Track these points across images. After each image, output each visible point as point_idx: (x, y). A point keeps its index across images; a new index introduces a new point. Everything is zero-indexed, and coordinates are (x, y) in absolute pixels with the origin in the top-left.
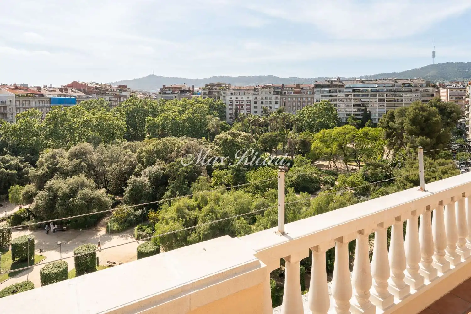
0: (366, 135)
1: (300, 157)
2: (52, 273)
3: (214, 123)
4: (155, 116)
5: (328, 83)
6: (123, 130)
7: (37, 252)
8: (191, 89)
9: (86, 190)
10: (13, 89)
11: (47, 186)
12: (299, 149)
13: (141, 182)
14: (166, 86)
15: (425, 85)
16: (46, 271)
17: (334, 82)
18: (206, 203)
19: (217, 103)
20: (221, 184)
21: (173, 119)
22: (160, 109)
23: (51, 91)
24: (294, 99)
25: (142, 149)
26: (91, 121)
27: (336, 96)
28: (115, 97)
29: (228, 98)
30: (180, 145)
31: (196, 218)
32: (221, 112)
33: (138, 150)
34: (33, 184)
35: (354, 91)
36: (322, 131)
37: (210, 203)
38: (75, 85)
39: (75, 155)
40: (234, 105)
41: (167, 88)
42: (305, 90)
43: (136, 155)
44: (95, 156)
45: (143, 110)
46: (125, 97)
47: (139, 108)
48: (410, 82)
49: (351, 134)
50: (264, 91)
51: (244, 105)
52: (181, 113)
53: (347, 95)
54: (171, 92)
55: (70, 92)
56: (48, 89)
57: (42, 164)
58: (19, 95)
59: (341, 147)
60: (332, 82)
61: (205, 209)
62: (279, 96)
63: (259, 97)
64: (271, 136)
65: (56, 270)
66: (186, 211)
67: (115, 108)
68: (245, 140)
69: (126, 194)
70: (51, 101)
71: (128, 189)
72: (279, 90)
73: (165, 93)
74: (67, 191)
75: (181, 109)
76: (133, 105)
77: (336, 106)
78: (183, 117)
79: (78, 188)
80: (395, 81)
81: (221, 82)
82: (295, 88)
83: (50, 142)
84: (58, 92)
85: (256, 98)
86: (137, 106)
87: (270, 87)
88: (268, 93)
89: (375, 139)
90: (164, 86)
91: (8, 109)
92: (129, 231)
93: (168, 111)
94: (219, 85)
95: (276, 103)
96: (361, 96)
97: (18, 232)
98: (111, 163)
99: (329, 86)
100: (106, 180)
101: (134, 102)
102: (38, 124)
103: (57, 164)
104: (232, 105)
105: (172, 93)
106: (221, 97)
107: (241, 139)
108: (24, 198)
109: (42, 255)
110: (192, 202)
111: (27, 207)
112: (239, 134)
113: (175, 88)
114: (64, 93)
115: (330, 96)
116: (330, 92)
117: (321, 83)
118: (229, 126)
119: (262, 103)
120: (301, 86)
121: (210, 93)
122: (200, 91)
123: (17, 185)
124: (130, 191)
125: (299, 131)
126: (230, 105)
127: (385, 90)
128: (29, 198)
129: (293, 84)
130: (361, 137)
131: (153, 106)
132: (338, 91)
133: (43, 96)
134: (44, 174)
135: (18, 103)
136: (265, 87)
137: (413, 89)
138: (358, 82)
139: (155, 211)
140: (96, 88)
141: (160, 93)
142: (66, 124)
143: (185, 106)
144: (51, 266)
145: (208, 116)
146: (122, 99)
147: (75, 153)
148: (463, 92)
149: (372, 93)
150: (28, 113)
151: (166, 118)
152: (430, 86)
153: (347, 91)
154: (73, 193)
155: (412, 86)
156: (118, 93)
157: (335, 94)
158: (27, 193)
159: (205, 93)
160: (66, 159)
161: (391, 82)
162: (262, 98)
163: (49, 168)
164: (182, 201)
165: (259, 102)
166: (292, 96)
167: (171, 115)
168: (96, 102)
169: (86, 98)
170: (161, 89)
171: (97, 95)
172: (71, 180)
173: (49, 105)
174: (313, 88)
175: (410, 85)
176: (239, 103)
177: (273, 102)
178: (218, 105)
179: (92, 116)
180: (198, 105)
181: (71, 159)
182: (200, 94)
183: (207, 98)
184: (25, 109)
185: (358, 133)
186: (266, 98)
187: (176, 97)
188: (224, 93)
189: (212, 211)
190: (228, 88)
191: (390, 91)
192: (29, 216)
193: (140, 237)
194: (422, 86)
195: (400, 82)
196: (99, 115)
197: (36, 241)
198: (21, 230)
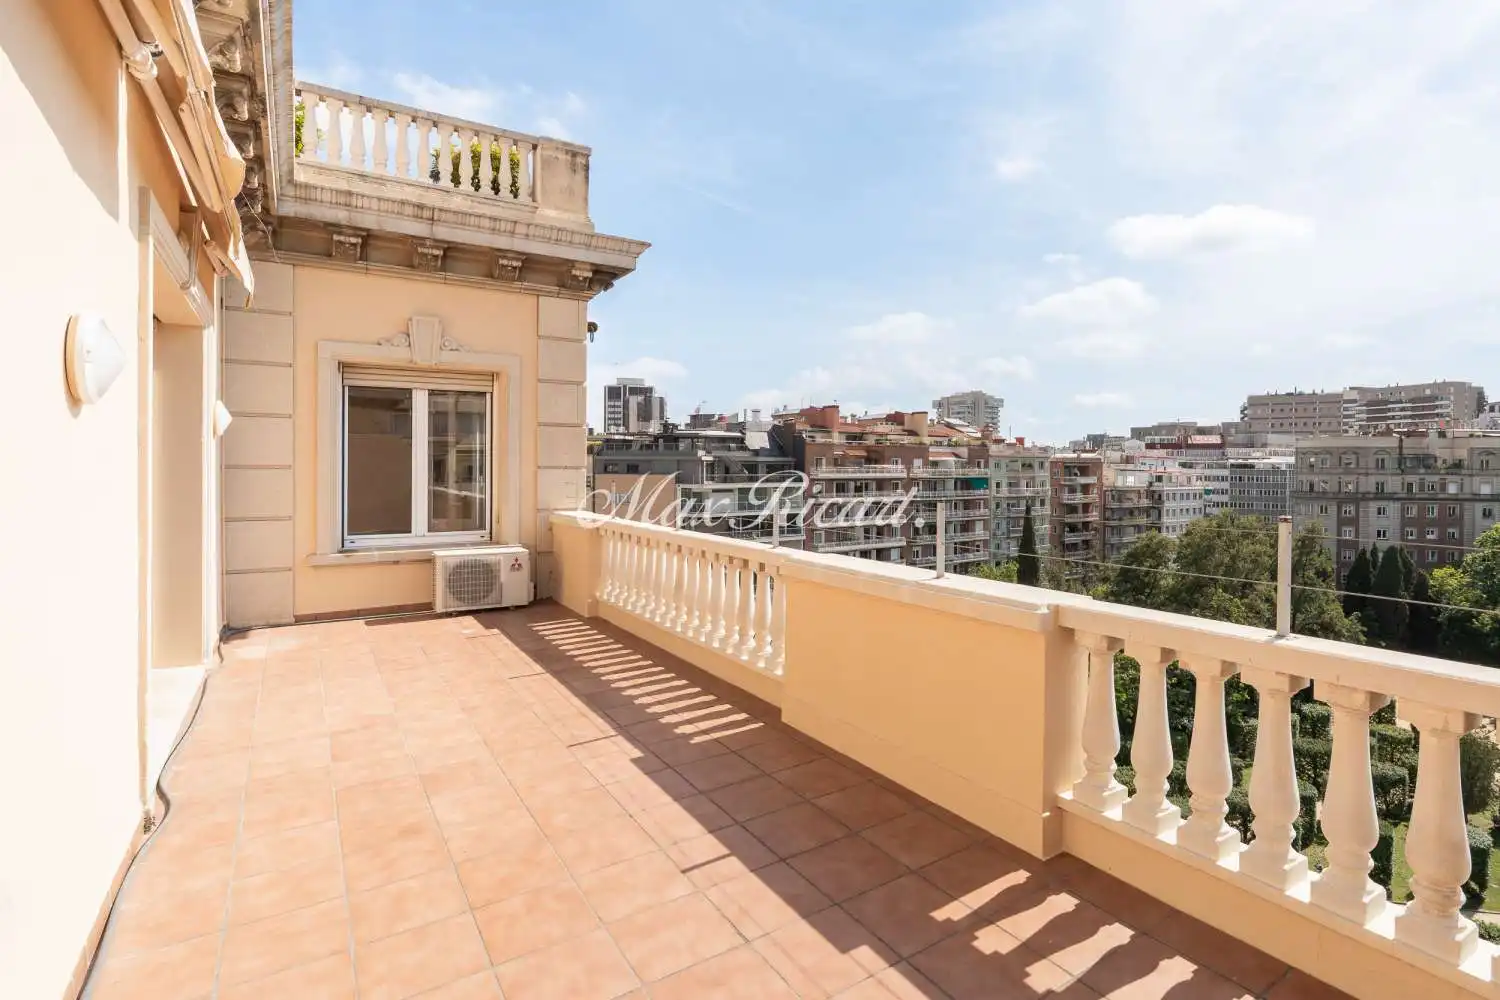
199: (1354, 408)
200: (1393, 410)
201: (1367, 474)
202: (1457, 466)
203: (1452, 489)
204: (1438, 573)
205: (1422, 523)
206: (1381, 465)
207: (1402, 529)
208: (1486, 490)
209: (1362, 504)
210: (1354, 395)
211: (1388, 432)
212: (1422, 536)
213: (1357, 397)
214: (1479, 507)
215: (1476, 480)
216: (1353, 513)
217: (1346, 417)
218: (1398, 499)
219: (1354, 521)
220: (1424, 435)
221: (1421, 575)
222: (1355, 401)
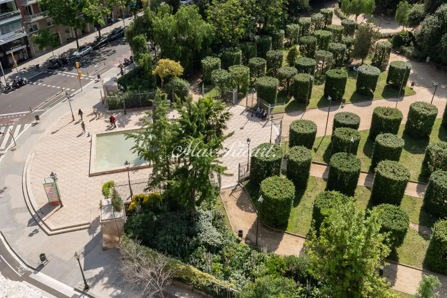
2: (422, 114)
7: (409, 84)
11: (439, 11)
16: (416, 108)
34: (423, 5)
65: (425, 112)
97: (395, 55)
108: (410, 19)
109: (412, 89)
111: (409, 30)
123: (406, 2)
128: (415, 21)
144: (422, 105)
158: (414, 13)
192: (410, 41)
197: (412, 71)
198: (399, 54)
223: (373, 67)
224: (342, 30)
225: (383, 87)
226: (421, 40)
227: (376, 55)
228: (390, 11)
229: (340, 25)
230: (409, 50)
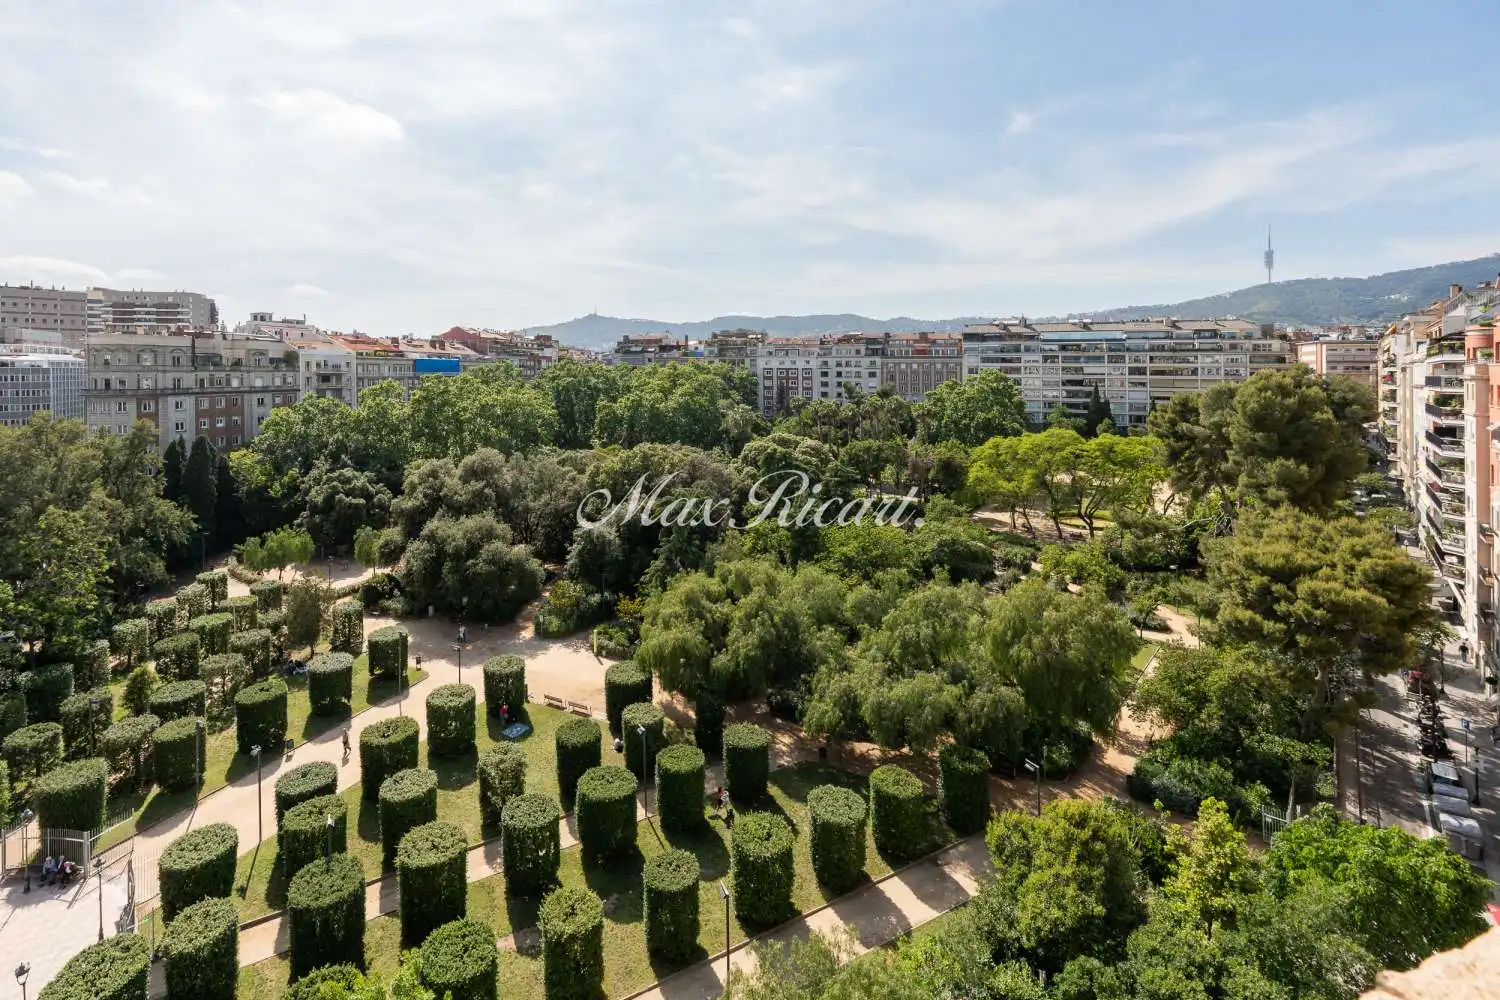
0: (1108, 453)
1: (939, 499)
2: (450, 707)
3: (738, 417)
4: (614, 400)
5: (996, 330)
6: (553, 427)
7: (411, 662)
8: (682, 343)
9: (497, 545)
10: (352, 342)
11: (425, 532)
12: (934, 481)
13: (601, 536)
14: (631, 337)
15: (1258, 334)
16: (437, 702)
17: (1010, 328)
18: (747, 589)
19: (738, 373)
20: (765, 550)
21: (652, 406)
22: (620, 383)
23: (416, 346)
24: (915, 366)
25: (597, 468)
26: (493, 406)
27: (1019, 360)
28: (530, 360)
29: (761, 364)
30: (676, 460)
31: (727, 620)
32: (747, 391)
33: (590, 469)
34: (399, 528)
35: (1063, 348)
36: (992, 441)
37: (756, 589)
38: (458, 335)
39: (471, 474)
40: (775, 378)
41: (633, 342)
42: (940, 345)
43: (584, 479)
44: (507, 477)
45: (589, 387)
46: (549, 359)
47: (579, 382)
48: (1216, 327)
49: (1069, 449)
50: (845, 347)
51: (797, 378)
52: (666, 393)
53: (1046, 359)
54: (639, 349)
55: (449, 350)
56: (410, 341)
57: (413, 487)
58: (362, 354)
59: (1041, 483)
60: (1005, 327)
61: (747, 601)
62: (878, 360)
63: (832, 362)
64: (868, 450)
65: (456, 702)
66: (705, 602)
67: (533, 382)
68: (810, 455)
69: (572, 560)
70: (418, 365)
71: (575, 548)
72: (878, 346)
73: (629, 352)
74: (463, 543)
75: (667, 385)
76: (568, 375)
77: (1019, 384)
78: (671, 404)
79: (481, 539)
80: (1174, 325)
81: (745, 327)
82: (915, 341)
83: (418, 447)
84: (428, 348)
85: (826, 363)
86: (575, 377)
87: (858, 339)
88: (853, 352)
89: (1130, 463)
90: (626, 337)
91: (344, 379)
92: (582, 635)
93: (640, 387)
94: (743, 334)
95: (872, 375)
96: (1082, 360)
97: (374, 620)
98: (538, 493)
99: (999, 338)
100: (528, 528)
101: (569, 370)
102: (400, 410)
103: (440, 489)
104: (771, 378)
105: (642, 352)
106: (747, 361)
107: (804, 453)
108: (382, 555)
109: (419, 670)
110: (714, 585)
111: (387, 571)
112: (797, 443)
113: (649, 342)
114: (438, 351)
115: (1004, 360)
116: (1002, 351)
117: (980, 330)
118: (769, 424)
119: (839, 374)
120: (930, 336)
121: (722, 353)
122: (701, 348)
123: (368, 528)
124: (580, 554)
125: (933, 439)
126: (765, 378)
127: (1147, 347)
128: (391, 555)
129: (909, 334)
130: (1097, 457)
131: (608, 379)
132: (1022, 347)
133: (402, 356)
134: (418, 507)
135: (360, 370)
136: (846, 339)
137: (1226, 343)
138: (1074, 328)
139: (633, 598)
140: (495, 341)
141: (617, 351)
142: (449, 411)
143: (674, 380)
144: (446, 692)
145: (722, 403)
146: (544, 364)
147: (472, 467)
148: (1368, 353)
149: (1113, 353)
150: (381, 388)
151: (638, 404)
152: (1272, 337)
153: (1047, 347)
154: (473, 549)
155: (1222, 337)
156: (536, 352)
157: (1014, 355)
158: (386, 544)
159: (711, 352)
160: (456, 480)
161: (1163, 327)
162: (839, 365)
163: (426, 496)
164: (693, 582)
165: (832, 373)
166: (909, 360)
167: (648, 398)
168: (498, 368)
169: (478, 360)
170: (619, 343)
171: (498, 354)
172: (470, 523)
173: (411, 374)
174: (960, 340)
175: (1215, 334)
176: (787, 375)
177: (865, 373)
178: (741, 379)
179: (494, 396)
180: (701, 377)
181: (465, 480)
182: (701, 354)
183: (717, 363)
184: (373, 380)
185: (1085, 447)
186: (848, 364)
187: (650, 360)
188: (753, 352)
189: (761, 606)
190: (763, 341)
191: (1162, 348)
192: (392, 590)
193: (604, 653)
194: (1248, 337)
195: (1187, 328)
196: (508, 395)
197: (410, 639)
198: (379, 616)
199: (98, 309)
200: (139, 313)
201: (164, 371)
202: (237, 364)
203: (235, 383)
204: (234, 455)
205: (212, 414)
206: (176, 361)
207: (197, 420)
208: (259, 383)
209: (160, 400)
210: (99, 296)
211: (180, 332)
212: (213, 424)
213: (103, 298)
214: (255, 397)
215: (252, 374)
216: (153, 408)
217: (90, 316)
218: (192, 394)
219: (154, 416)
220: (211, 336)
221: (222, 459)
222: (100, 302)
223: (336, 655)
224: (255, 604)
225: (365, 685)
226: (411, 583)
227: (336, 631)
228: (343, 548)
229: (249, 594)
230: (395, 604)
